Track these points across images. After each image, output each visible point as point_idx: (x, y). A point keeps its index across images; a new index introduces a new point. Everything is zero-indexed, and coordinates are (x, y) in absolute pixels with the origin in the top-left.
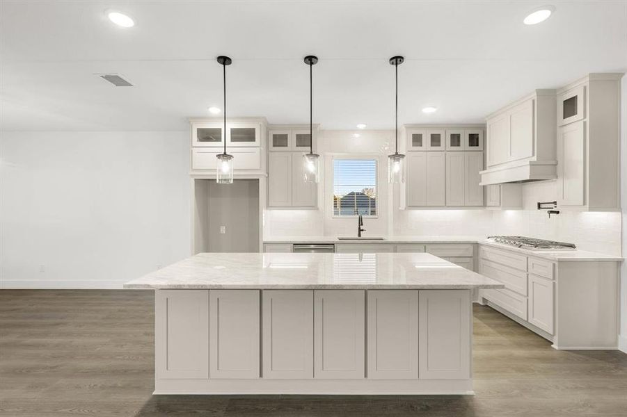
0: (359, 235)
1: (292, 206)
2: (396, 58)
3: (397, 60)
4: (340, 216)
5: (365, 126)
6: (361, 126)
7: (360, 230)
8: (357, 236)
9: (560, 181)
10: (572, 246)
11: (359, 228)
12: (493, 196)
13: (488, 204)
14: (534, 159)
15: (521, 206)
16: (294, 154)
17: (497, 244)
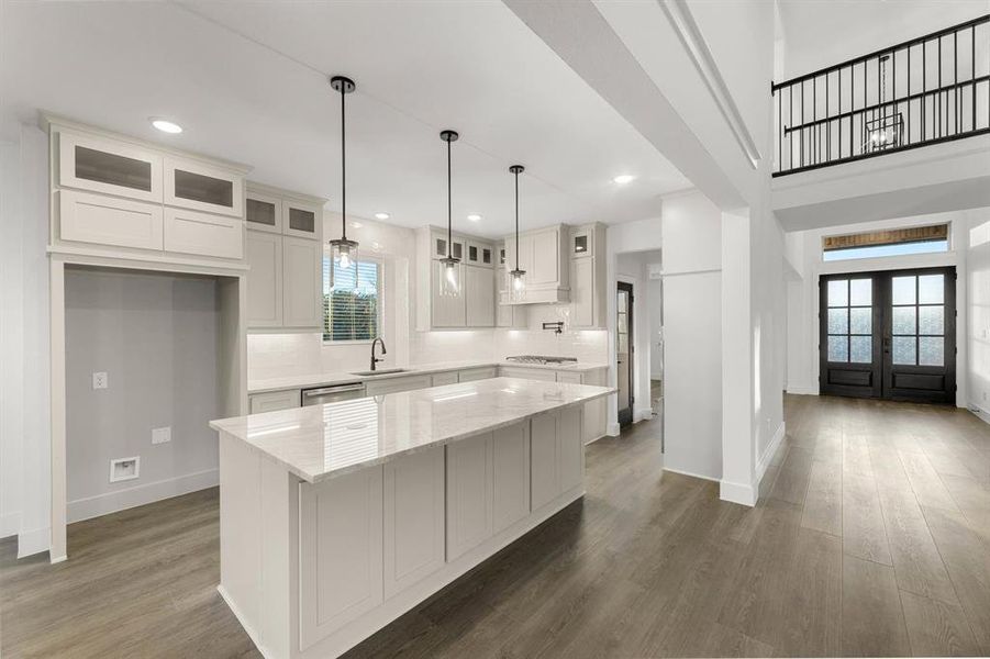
0: (373, 368)
1: (284, 328)
2: (517, 167)
3: (517, 169)
4: (332, 342)
5: (386, 217)
6: (382, 216)
7: (374, 361)
8: (369, 370)
9: (572, 305)
10: (575, 360)
11: (373, 358)
12: (504, 316)
13: (499, 324)
14: (559, 283)
15: (525, 326)
16: (286, 239)
17: (515, 364)
